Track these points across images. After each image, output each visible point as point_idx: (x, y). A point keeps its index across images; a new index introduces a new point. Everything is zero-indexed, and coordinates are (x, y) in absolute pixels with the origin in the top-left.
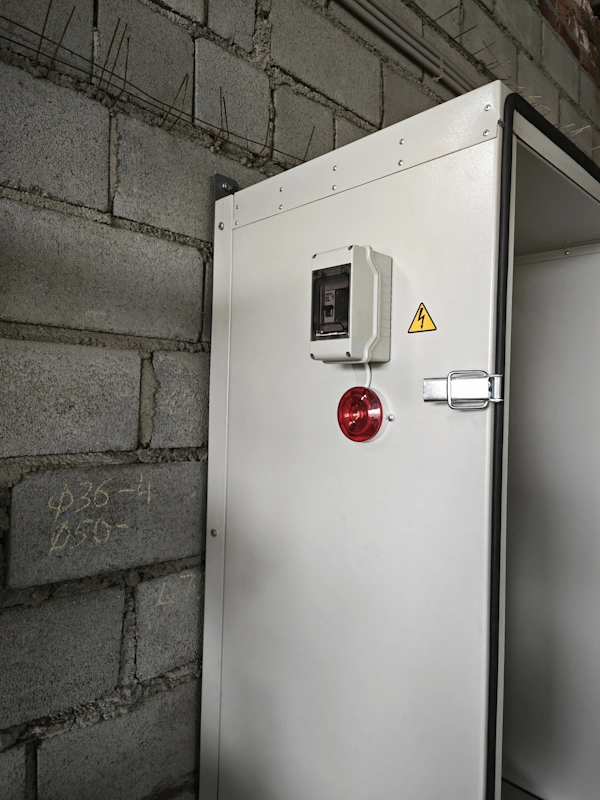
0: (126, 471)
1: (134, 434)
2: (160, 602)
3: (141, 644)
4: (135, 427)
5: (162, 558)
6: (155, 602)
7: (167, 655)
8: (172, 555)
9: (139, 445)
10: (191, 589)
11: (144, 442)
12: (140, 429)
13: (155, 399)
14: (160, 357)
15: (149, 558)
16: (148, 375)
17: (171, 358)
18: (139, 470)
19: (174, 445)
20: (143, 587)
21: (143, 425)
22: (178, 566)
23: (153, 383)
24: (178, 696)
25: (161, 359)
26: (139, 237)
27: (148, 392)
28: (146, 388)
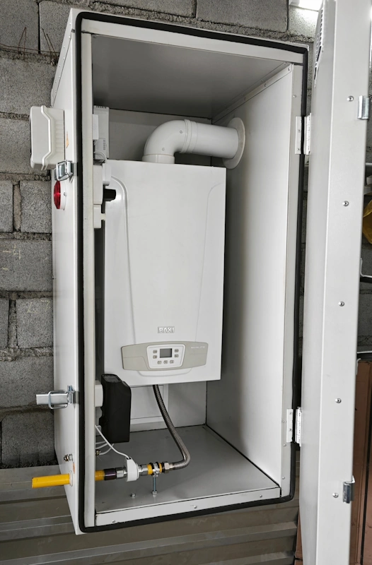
0: (6, 242)
1: (11, 224)
2: (29, 311)
6: (26, 311)
9: (14, 230)
10: (47, 308)
11: (17, 228)
12: (13, 221)
13: (21, 206)
14: (24, 184)
15: (21, 287)
16: (17, 193)
17: (30, 184)
18: (13, 242)
19: (34, 231)
20: (18, 302)
21: (16, 219)
22: (39, 295)
23: (19, 197)
27: (17, 202)
28: (15, 200)
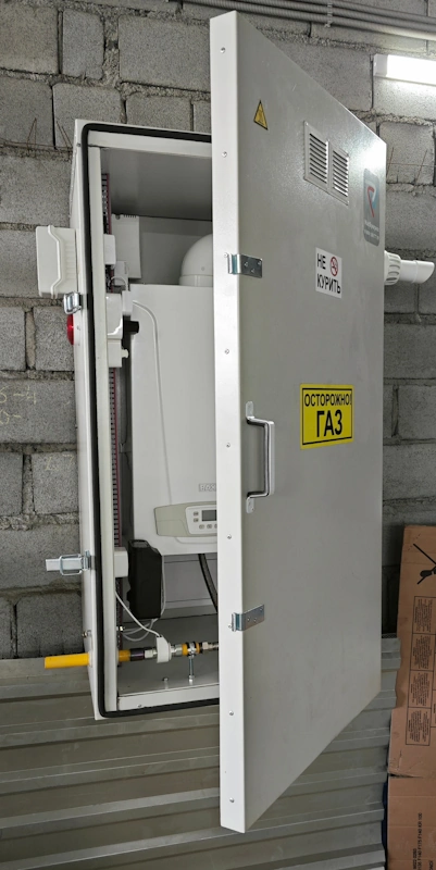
0: (18, 383)
1: (23, 360)
2: (48, 468)
3: (36, 491)
4: (23, 355)
5: (47, 441)
6: (44, 467)
7: (56, 502)
8: (55, 440)
9: (27, 367)
10: (70, 464)
11: (31, 365)
12: (26, 357)
13: (35, 338)
14: (38, 311)
15: (38, 439)
16: (29, 322)
17: (46, 310)
18: (26, 383)
19: (52, 368)
20: (35, 456)
21: (29, 355)
22: (60, 447)
23: (33, 327)
24: (66, 530)
25: (39, 311)
26: (17, 233)
27: (30, 333)
28: (28, 331)
